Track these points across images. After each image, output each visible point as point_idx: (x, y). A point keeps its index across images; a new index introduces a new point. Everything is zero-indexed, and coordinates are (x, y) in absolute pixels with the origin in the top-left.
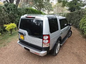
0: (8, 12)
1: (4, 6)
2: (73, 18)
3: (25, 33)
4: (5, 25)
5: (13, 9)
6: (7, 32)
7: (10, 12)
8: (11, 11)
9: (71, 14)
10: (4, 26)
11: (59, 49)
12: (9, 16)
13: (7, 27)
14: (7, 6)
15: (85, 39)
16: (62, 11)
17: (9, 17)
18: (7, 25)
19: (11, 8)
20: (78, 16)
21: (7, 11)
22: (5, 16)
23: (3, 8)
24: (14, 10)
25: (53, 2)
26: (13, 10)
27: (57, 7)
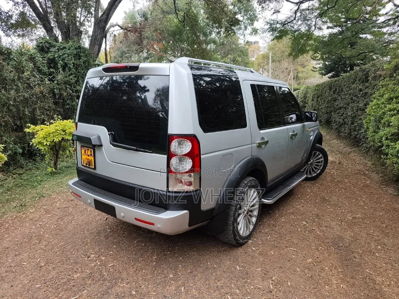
0: (50, 74)
1: (33, 51)
2: (340, 103)
3: (99, 138)
4: (32, 126)
5: (71, 62)
6: (38, 159)
7: (59, 77)
8: (64, 70)
9: (330, 86)
10: (27, 130)
11: (254, 220)
12: (52, 91)
13: (41, 134)
14: (47, 52)
15: (391, 190)
16: (296, 78)
17: (54, 95)
18: (38, 127)
19: (63, 60)
20: (361, 90)
21: (45, 69)
22: (37, 89)
23: (32, 59)
24: (76, 69)
25: (256, 42)
26: (70, 69)
27: (273, 61)
